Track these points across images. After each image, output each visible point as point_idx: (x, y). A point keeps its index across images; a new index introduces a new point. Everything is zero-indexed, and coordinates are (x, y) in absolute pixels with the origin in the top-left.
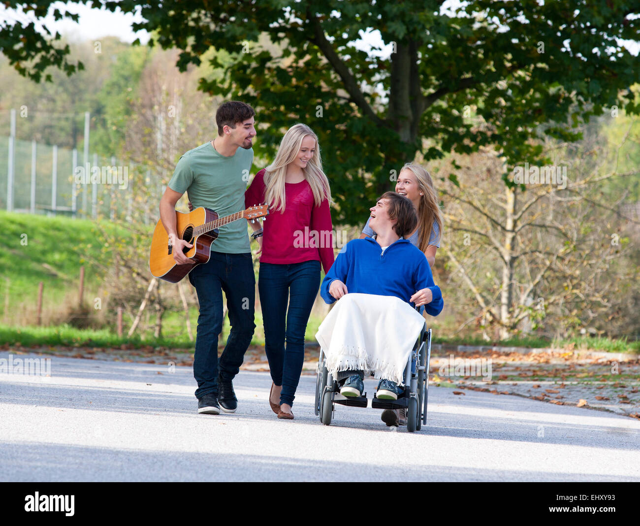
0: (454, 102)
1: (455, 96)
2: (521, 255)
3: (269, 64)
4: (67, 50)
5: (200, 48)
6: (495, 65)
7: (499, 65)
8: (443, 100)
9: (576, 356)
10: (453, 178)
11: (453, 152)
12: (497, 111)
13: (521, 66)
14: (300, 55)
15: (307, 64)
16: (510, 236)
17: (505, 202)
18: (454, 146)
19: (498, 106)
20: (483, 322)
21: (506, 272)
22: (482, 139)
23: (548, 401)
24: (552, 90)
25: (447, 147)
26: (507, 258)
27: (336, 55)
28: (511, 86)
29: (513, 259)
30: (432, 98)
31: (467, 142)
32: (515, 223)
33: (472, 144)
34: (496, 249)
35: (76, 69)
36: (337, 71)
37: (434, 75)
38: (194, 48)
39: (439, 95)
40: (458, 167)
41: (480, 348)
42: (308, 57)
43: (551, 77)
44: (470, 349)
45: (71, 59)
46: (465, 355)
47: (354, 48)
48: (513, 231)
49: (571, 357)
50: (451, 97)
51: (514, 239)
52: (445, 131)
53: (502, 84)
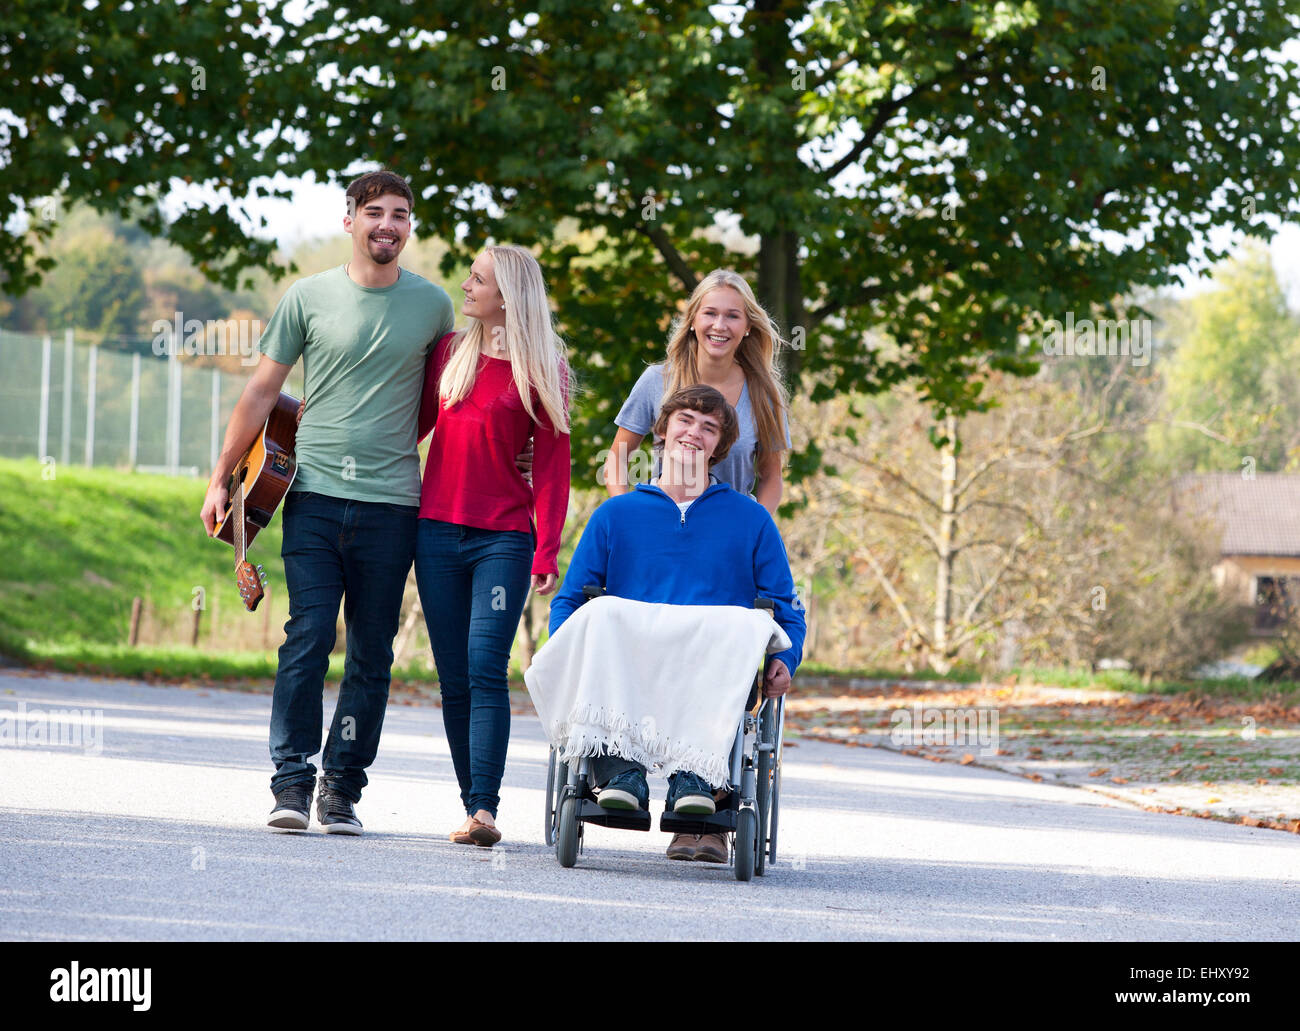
0: (855, 319)
1: (855, 312)
2: (964, 547)
3: (575, 262)
4: (274, 245)
5: (474, 241)
6: (913, 266)
7: (919, 266)
8: (837, 315)
9: (1016, 695)
10: (851, 433)
11: (853, 392)
12: (916, 333)
13: (950, 268)
14: (622, 250)
15: (635, 263)
16: (947, 520)
17: (940, 468)
18: (854, 384)
19: (918, 325)
20: (906, 647)
21: (942, 570)
22: (893, 374)
23: (922, 756)
24: (998, 303)
25: (843, 386)
26: (944, 551)
27: (675, 252)
28: (937, 297)
29: (953, 555)
30: (821, 314)
31: (871, 378)
32: (956, 499)
33: (878, 382)
34: (926, 537)
35: (287, 272)
36: (677, 274)
37: (822, 280)
38: (467, 240)
39: (832, 308)
40: (858, 415)
41: (883, 684)
42: (635, 254)
43: (993, 285)
44: (868, 685)
45: (279, 258)
46: (858, 694)
47: (703, 240)
48: (953, 511)
49: (1009, 696)
50: (849, 313)
51: (954, 524)
52: (840, 363)
53: (924, 293)
